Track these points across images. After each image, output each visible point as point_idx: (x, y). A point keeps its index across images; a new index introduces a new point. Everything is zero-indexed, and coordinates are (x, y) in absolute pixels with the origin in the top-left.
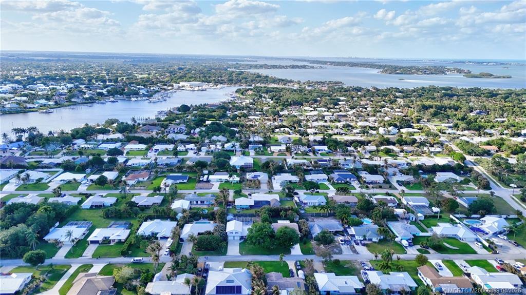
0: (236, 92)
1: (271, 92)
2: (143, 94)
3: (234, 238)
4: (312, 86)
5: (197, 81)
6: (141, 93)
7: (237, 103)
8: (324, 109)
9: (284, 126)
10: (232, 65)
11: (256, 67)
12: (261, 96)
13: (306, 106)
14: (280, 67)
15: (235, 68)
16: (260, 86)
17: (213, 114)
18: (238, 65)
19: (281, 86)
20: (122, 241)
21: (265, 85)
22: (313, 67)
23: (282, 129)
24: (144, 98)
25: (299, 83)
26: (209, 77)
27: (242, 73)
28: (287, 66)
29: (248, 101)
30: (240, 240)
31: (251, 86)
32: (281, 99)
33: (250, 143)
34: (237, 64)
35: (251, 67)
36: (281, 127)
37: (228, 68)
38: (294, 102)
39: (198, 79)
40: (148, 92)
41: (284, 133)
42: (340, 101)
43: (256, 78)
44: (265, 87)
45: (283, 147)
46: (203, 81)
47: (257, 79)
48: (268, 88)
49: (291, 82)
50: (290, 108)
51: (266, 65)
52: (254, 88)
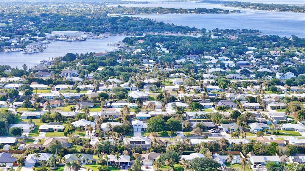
0: (124, 41)
1: (166, 40)
2: (16, 44)
3: (137, 130)
4: (220, 35)
5: (73, 30)
6: (13, 44)
7: (126, 52)
8: (226, 58)
9: (179, 72)
10: (113, 9)
11: (146, 11)
12: (154, 46)
13: (207, 55)
14: (182, 11)
15: (117, 13)
16: (153, 34)
17: (104, 61)
18: (121, 9)
19: (180, 34)
20: (61, 130)
21: (159, 34)
22: (227, 12)
23: (177, 74)
24: (17, 49)
25: (204, 31)
26: (87, 25)
27: (129, 19)
28: (190, 10)
29: (139, 50)
30: (142, 131)
31: (142, 35)
32: (179, 47)
33: (145, 84)
34: (120, 7)
35: (140, 11)
36: (176, 72)
37: (107, 12)
38: (193, 51)
39: (73, 28)
40: (19, 42)
41: (179, 77)
42: (248, 50)
43: (147, 25)
44: (159, 36)
45: (177, 87)
46: (79, 30)
47: (149, 26)
48: (163, 36)
49: (193, 30)
50: (188, 57)
51: (161, 8)
52: (146, 37)
